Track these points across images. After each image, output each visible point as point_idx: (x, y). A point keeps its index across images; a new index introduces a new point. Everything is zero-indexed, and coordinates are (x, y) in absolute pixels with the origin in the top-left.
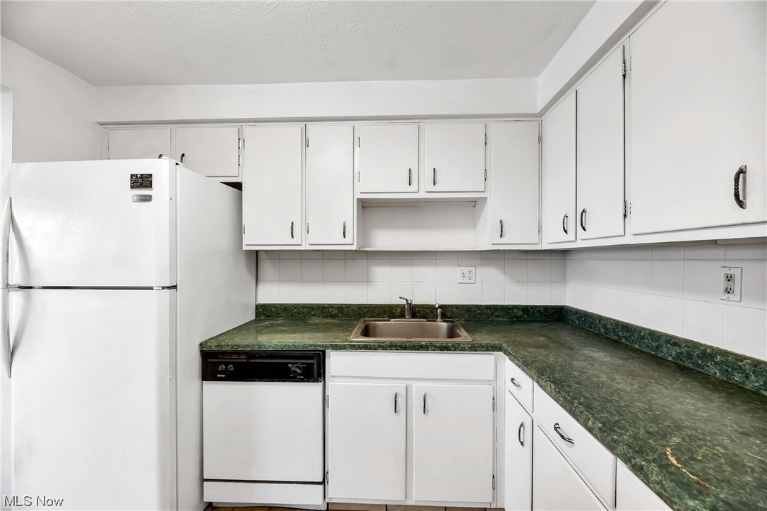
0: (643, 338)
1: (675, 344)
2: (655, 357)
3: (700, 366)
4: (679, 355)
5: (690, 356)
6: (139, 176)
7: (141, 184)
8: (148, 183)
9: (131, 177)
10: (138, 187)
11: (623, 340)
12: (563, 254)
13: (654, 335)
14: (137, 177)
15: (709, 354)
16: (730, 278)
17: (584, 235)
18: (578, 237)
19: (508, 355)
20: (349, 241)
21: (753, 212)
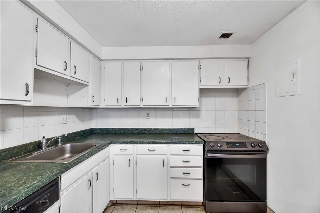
0: (129, 130)
1: (138, 129)
2: (133, 134)
3: (144, 132)
4: (139, 132)
5: (141, 131)
11: (122, 133)
12: (91, 109)
13: (132, 129)
15: (145, 129)
16: (148, 114)
17: (126, 104)
18: (122, 105)
19: (118, 143)
20: (28, 98)
21: (167, 104)
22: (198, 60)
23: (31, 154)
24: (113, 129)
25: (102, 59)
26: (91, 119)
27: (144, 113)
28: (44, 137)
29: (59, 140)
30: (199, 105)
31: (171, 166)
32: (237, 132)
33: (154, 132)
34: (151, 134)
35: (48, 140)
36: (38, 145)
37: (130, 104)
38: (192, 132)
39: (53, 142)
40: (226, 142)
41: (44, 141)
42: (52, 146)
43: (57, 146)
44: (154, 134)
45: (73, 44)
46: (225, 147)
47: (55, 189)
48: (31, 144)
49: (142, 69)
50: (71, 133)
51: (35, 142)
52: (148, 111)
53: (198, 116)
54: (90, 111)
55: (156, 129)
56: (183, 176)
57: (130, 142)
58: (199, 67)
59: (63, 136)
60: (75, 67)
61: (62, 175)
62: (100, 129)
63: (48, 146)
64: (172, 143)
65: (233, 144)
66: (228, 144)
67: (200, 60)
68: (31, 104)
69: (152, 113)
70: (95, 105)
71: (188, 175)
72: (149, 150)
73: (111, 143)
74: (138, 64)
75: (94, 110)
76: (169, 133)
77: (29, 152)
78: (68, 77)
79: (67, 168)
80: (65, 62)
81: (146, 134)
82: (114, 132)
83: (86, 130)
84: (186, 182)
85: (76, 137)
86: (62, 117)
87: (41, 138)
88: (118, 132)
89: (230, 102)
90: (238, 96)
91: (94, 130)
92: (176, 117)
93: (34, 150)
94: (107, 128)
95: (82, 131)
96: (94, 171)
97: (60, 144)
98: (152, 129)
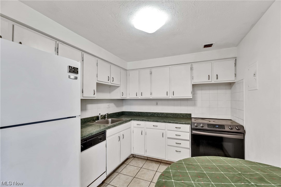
0: (144, 114)
2: (147, 116)
3: (154, 115)
5: (152, 114)
6: (73, 67)
7: (74, 71)
8: (76, 72)
9: (69, 67)
10: (72, 72)
11: (140, 115)
13: (146, 113)
14: (72, 68)
15: (155, 113)
16: (157, 103)
17: (141, 96)
18: (139, 97)
19: (136, 120)
20: (95, 96)
21: (168, 96)
22: (191, 64)
23: (95, 122)
24: (135, 112)
25: (128, 69)
26: (123, 106)
27: (155, 102)
28: (100, 114)
29: (106, 116)
30: (192, 97)
31: (168, 137)
32: (230, 119)
33: (161, 115)
34: (159, 116)
35: (101, 116)
36: (97, 118)
37: (144, 97)
38: (190, 117)
39: (104, 117)
40: (208, 124)
41: (100, 116)
42: (103, 119)
43: (105, 119)
44: (161, 116)
45: (112, 66)
46: (206, 127)
47: (104, 135)
48: (95, 117)
49: (151, 73)
50: (111, 114)
51: (96, 116)
52: (157, 101)
53: (195, 105)
54: (122, 101)
55: (162, 114)
56: (176, 145)
57: (142, 120)
58: (192, 69)
59: (108, 114)
60: (113, 78)
61: (107, 130)
62: (128, 112)
63: (101, 119)
64: (168, 122)
65: (214, 126)
66: (209, 125)
67: (192, 64)
68: (95, 98)
69: (159, 102)
70: (124, 97)
71: (180, 145)
72: (153, 126)
73: (131, 120)
74: (148, 71)
75: (124, 100)
76: (172, 116)
77: (94, 121)
78: (110, 84)
79: (109, 128)
80: (108, 77)
81: (156, 116)
82: (135, 114)
83: (119, 112)
84: (178, 149)
85: (114, 116)
86: (107, 104)
87: (98, 115)
88: (138, 115)
89: (224, 93)
90: (231, 89)
91: (124, 113)
92: (177, 105)
93: (96, 120)
94: (131, 112)
95: (117, 113)
96: (122, 133)
97: (106, 119)
98: (159, 114)
